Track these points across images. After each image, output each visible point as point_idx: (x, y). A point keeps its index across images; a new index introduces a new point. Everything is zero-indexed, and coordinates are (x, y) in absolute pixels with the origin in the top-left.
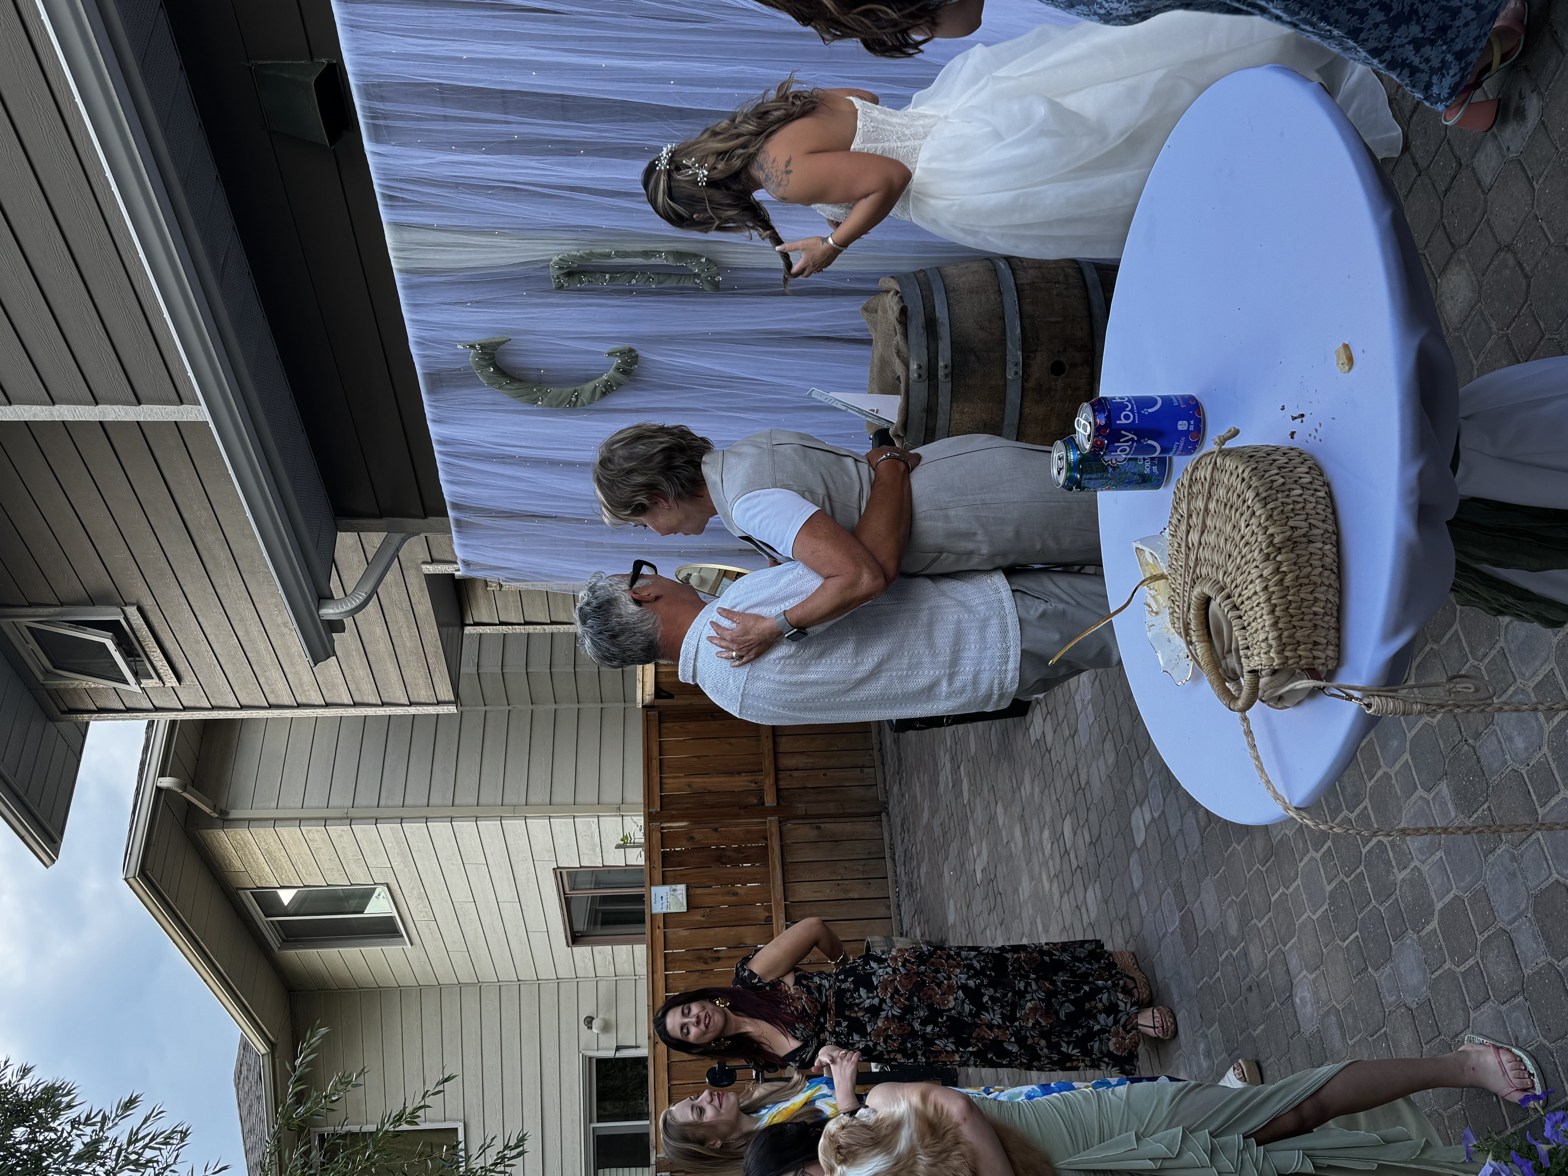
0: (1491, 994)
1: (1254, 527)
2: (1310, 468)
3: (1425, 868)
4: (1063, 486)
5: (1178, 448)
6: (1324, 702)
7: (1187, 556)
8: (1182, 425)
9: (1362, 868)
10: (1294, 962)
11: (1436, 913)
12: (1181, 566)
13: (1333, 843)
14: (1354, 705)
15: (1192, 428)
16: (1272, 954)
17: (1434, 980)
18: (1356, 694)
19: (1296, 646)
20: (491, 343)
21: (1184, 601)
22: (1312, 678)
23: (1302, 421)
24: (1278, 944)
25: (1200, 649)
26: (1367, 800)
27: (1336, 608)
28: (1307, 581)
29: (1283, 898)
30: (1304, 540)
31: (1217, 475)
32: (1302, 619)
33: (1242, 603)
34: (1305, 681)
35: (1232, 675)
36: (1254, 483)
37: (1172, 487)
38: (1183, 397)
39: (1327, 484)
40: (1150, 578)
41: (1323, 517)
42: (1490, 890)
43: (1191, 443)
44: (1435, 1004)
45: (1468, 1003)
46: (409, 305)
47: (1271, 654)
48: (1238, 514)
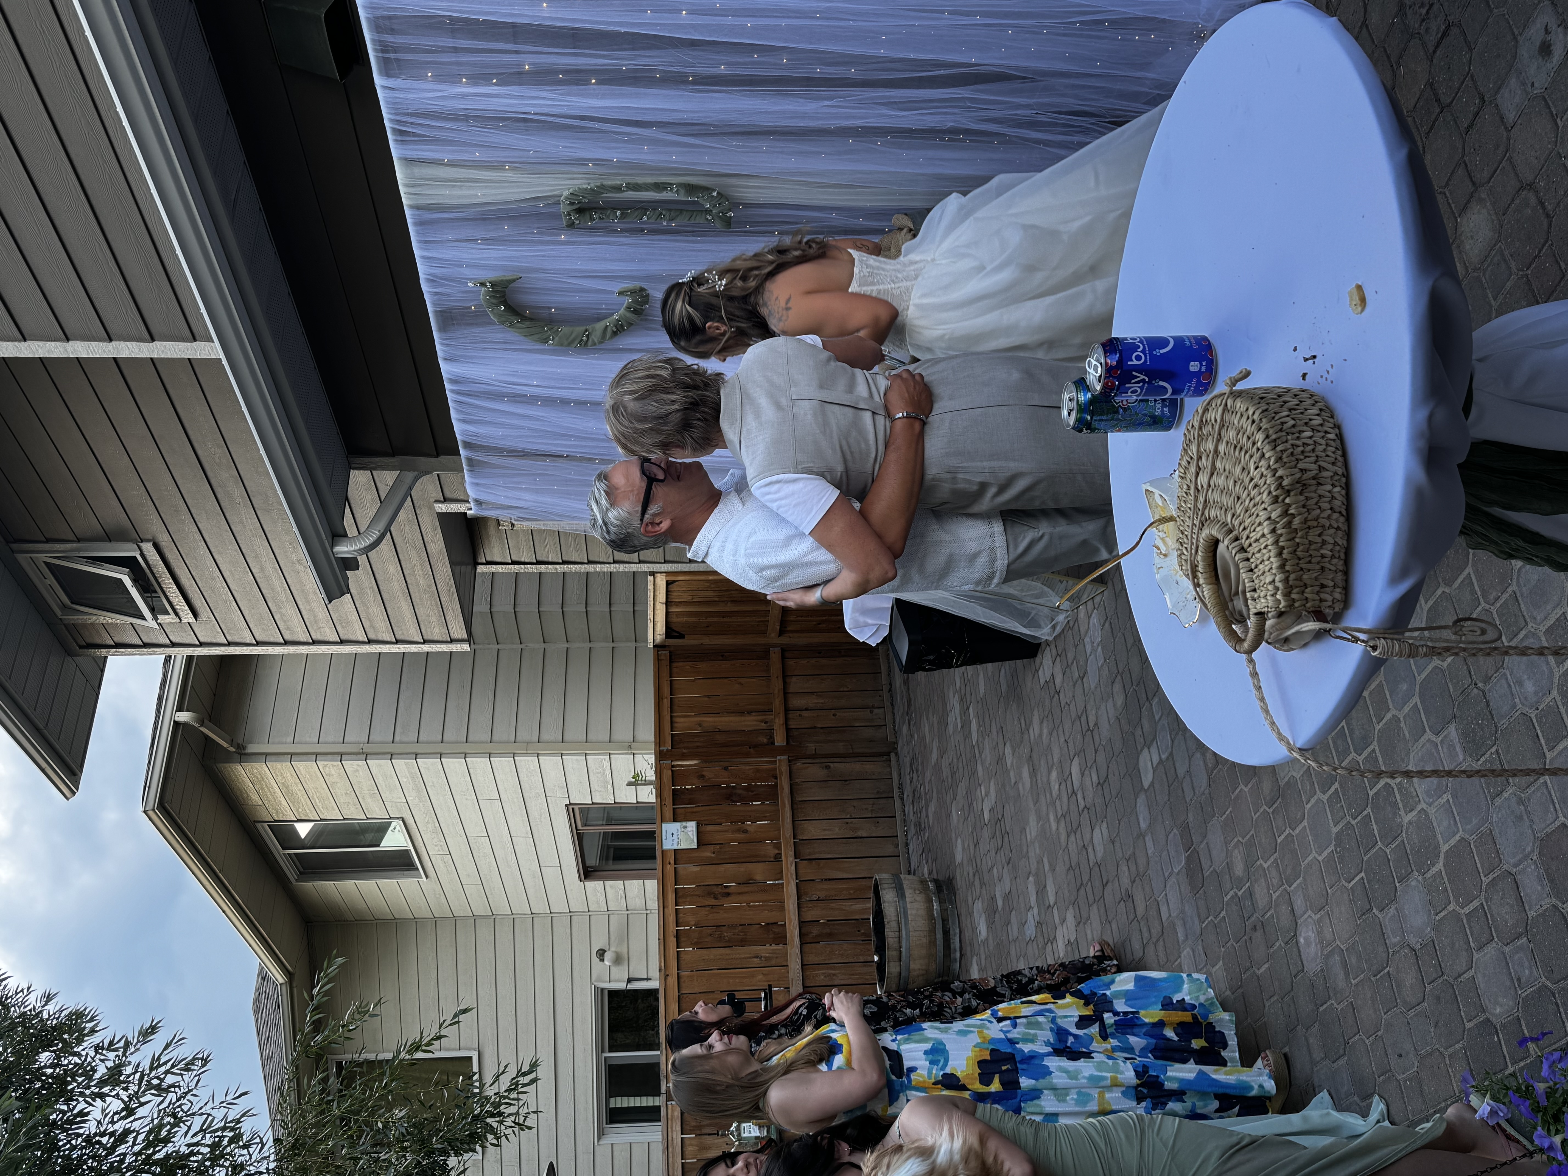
0: (1494, 935)
1: (1263, 470)
2: (1321, 410)
3: (1432, 811)
4: (1074, 428)
5: (1189, 389)
6: (1331, 645)
7: (1196, 498)
8: (1194, 366)
9: (1369, 810)
10: (1299, 903)
11: (1442, 855)
12: (1190, 508)
13: (1341, 785)
14: (1359, 647)
15: (1203, 369)
16: (1277, 894)
17: (1439, 921)
18: (1362, 636)
19: (1303, 588)
20: (502, 281)
21: (1192, 543)
22: (1319, 620)
23: (1314, 363)
24: (1283, 884)
25: (1207, 591)
26: (1375, 743)
27: (1344, 551)
28: (1315, 524)
29: (1290, 839)
30: (1314, 482)
31: (1227, 417)
32: (1310, 562)
33: (1250, 545)
34: (1311, 623)
35: (1238, 617)
36: (1264, 425)
37: (1183, 429)
38: (1195, 337)
39: (1338, 426)
40: (1159, 520)
41: (1332, 460)
42: (1496, 833)
43: (1202, 384)
44: (1439, 945)
45: (1472, 944)
46: (419, 241)
47: (1278, 597)
48: (1247, 456)
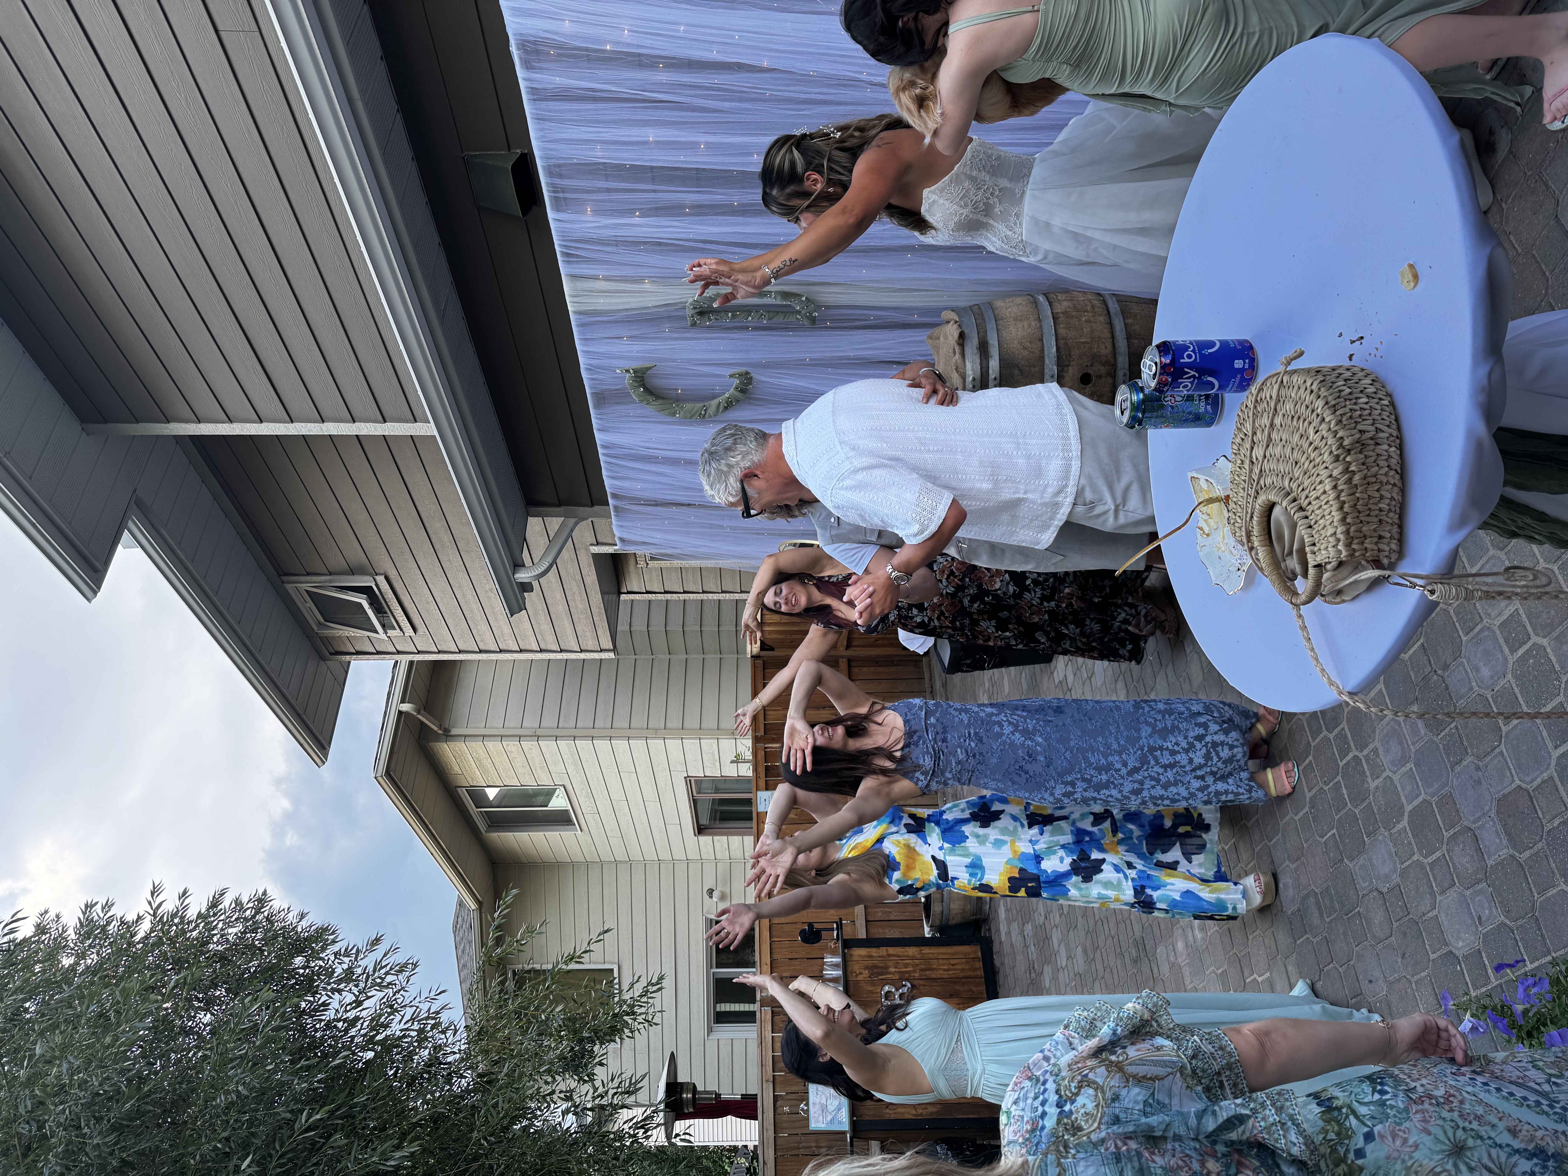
0: (1456, 881)
1: (1324, 433)
2: (1373, 381)
5: (1233, 385)
6: (1386, 591)
7: (1251, 471)
8: (1238, 364)
11: (1406, 815)
12: (1244, 481)
14: (1416, 593)
15: (1247, 366)
17: (1404, 869)
18: (1419, 582)
19: (1363, 539)
20: (642, 368)
21: (1247, 512)
22: (1378, 568)
23: (1361, 343)
25: (1261, 553)
27: (1399, 506)
28: (1374, 480)
30: (1372, 442)
31: (1283, 392)
32: (1369, 515)
33: (1310, 503)
34: (1370, 572)
35: (1290, 575)
36: (1323, 392)
38: (1238, 341)
39: (1389, 395)
40: (1208, 501)
41: (1387, 423)
42: (1456, 795)
43: (1244, 381)
44: (1404, 889)
45: (1435, 888)
46: (581, 339)
47: (1339, 547)
48: (1306, 423)
